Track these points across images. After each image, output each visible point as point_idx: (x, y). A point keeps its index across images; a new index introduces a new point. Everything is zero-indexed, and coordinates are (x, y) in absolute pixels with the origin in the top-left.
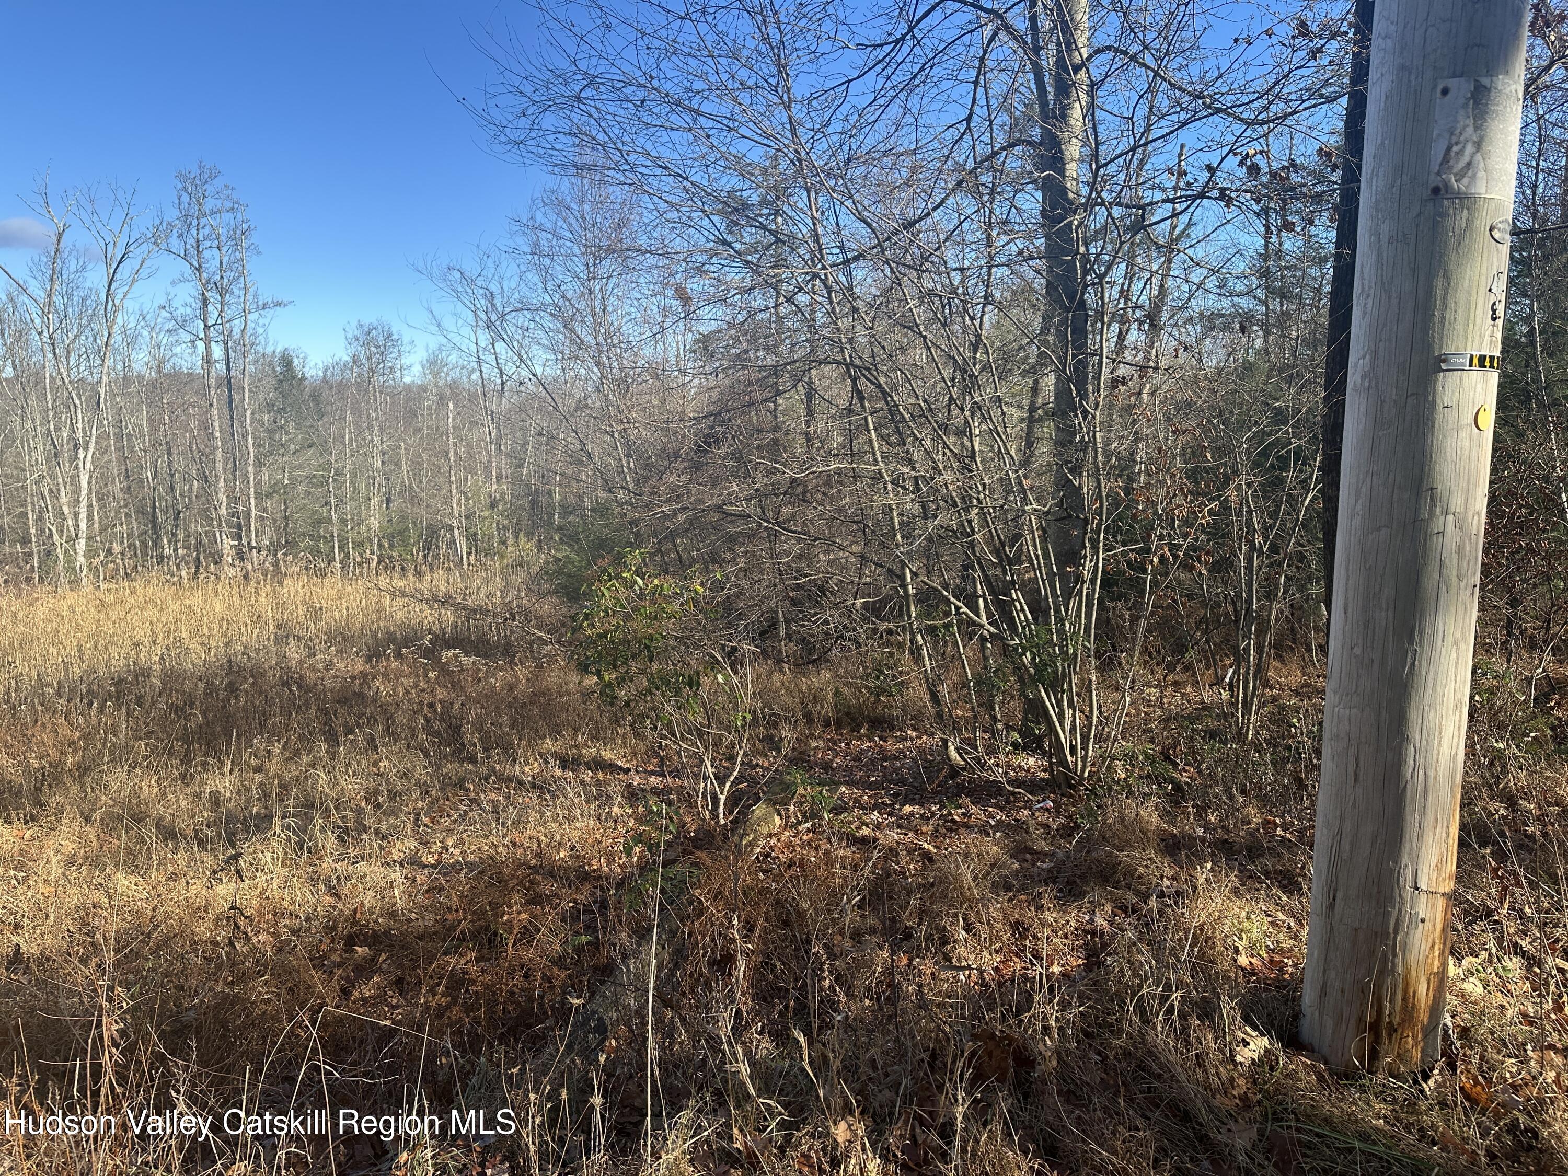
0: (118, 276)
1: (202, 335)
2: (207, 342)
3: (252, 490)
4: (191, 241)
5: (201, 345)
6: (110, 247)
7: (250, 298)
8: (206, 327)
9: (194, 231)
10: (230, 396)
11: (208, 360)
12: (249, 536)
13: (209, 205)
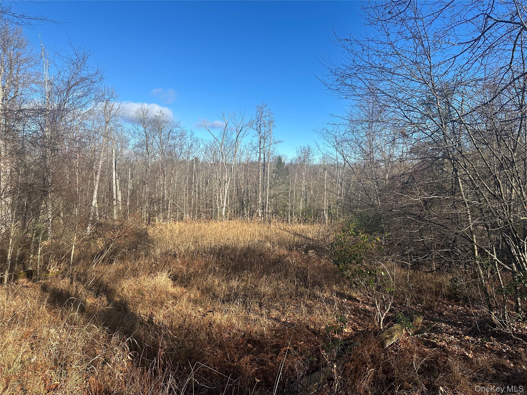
0: (239, 135)
1: (259, 151)
2: (260, 153)
3: (268, 196)
4: (259, 125)
5: (258, 154)
6: (238, 127)
7: (272, 140)
8: (260, 149)
9: (259, 122)
10: (264, 169)
11: (260, 159)
12: (266, 210)
13: (264, 114)
